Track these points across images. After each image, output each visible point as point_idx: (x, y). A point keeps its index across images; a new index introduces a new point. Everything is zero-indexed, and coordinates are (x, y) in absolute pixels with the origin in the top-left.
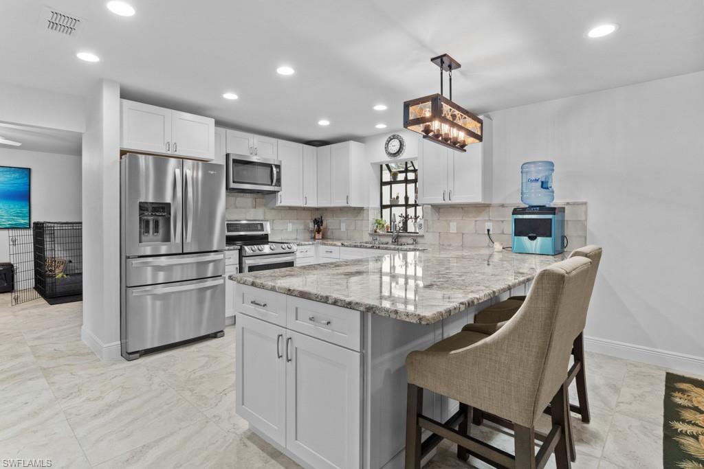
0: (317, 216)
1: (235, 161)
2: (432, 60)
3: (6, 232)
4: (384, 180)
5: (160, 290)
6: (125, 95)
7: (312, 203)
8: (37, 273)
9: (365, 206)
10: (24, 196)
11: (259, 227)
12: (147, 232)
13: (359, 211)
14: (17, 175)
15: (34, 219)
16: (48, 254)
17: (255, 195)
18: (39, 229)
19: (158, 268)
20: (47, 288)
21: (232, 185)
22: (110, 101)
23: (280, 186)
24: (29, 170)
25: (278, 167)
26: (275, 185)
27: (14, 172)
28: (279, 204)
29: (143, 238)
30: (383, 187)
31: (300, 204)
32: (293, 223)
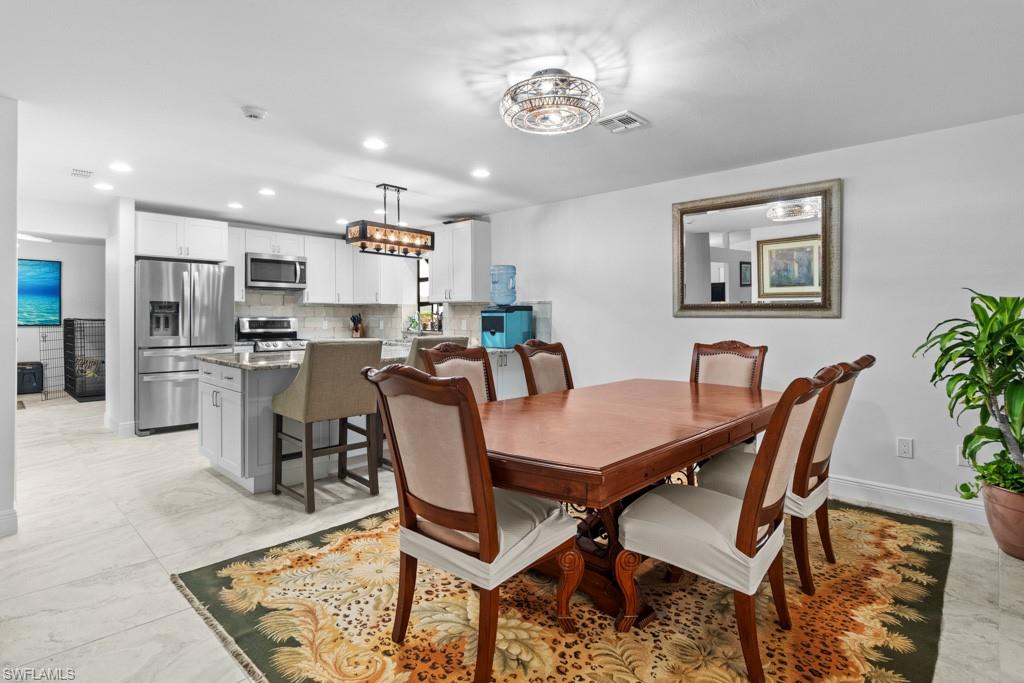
0: (356, 313)
1: (253, 260)
2: (378, 186)
3: (36, 329)
4: (421, 276)
5: (181, 376)
6: (140, 207)
7: (347, 300)
8: (67, 372)
9: (399, 303)
10: (55, 291)
11: (286, 325)
12: (158, 327)
13: (392, 309)
14: (47, 269)
15: (65, 316)
16: (78, 353)
17: (283, 293)
18: (69, 326)
19: (178, 359)
20: (77, 387)
21: (251, 284)
22: (126, 215)
23: (305, 283)
24: (60, 263)
25: (303, 264)
26: (300, 282)
27: (45, 266)
28: (305, 301)
29: (154, 332)
30: (421, 284)
31: (332, 300)
32: (329, 321)
